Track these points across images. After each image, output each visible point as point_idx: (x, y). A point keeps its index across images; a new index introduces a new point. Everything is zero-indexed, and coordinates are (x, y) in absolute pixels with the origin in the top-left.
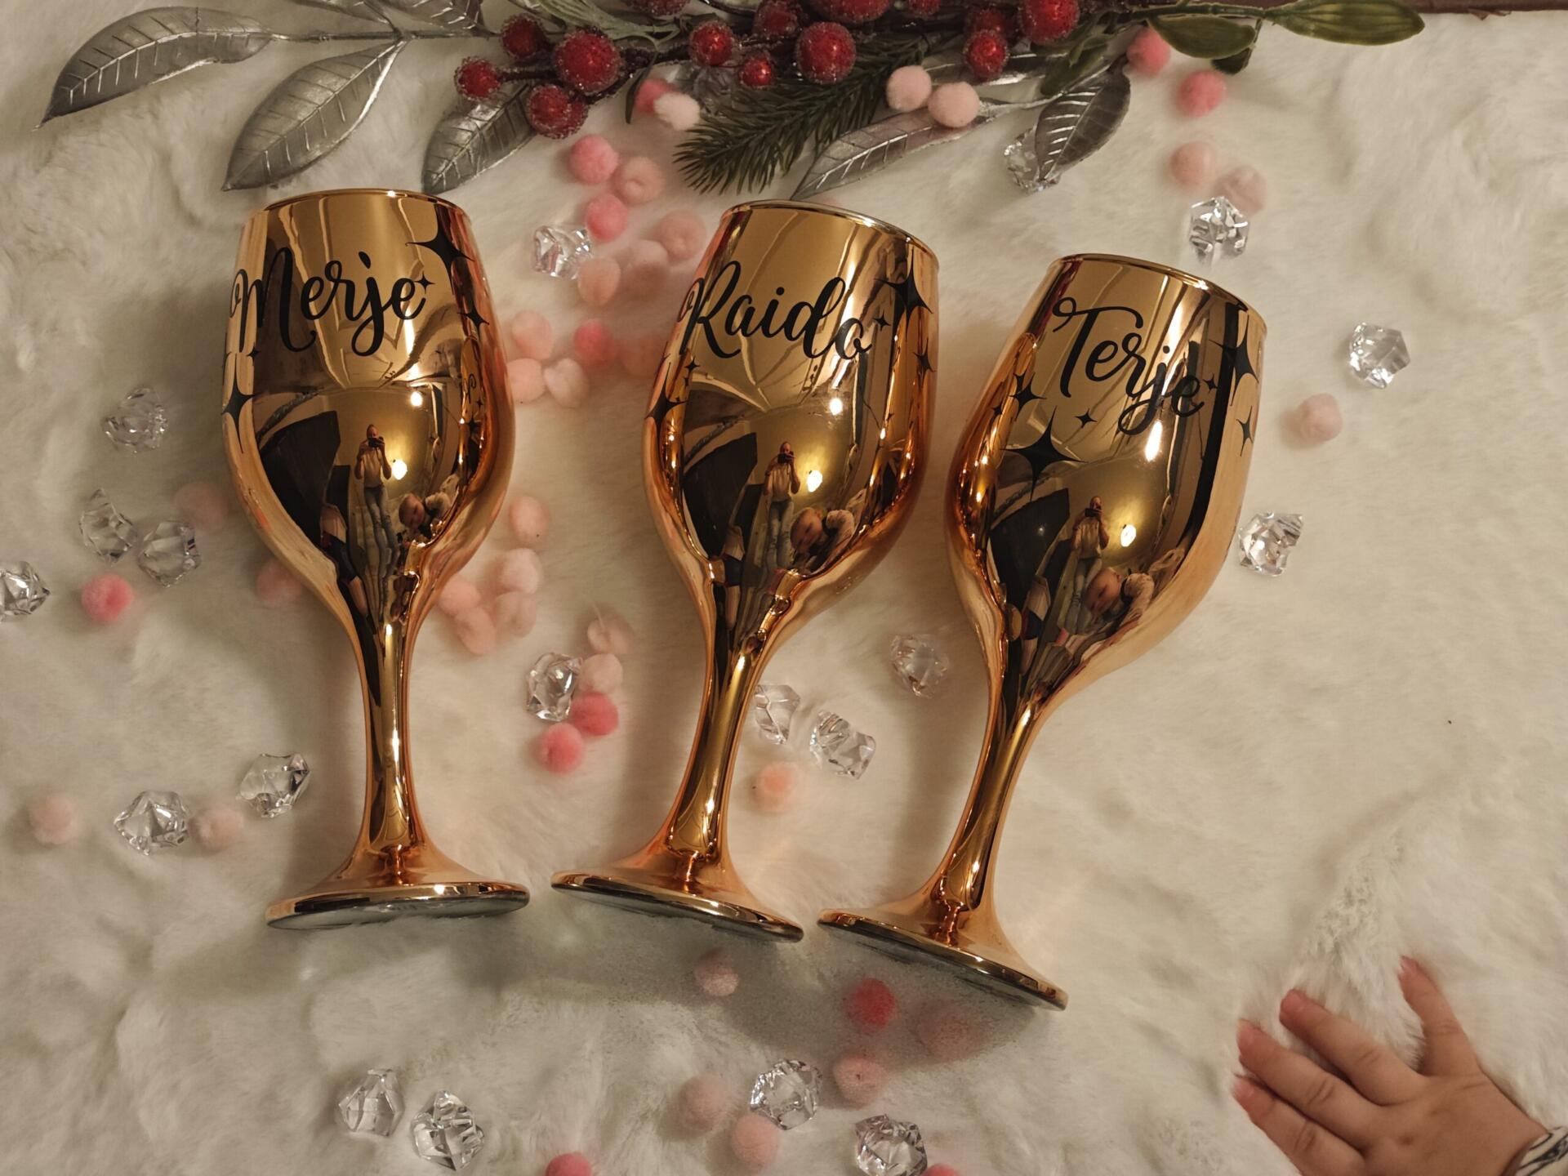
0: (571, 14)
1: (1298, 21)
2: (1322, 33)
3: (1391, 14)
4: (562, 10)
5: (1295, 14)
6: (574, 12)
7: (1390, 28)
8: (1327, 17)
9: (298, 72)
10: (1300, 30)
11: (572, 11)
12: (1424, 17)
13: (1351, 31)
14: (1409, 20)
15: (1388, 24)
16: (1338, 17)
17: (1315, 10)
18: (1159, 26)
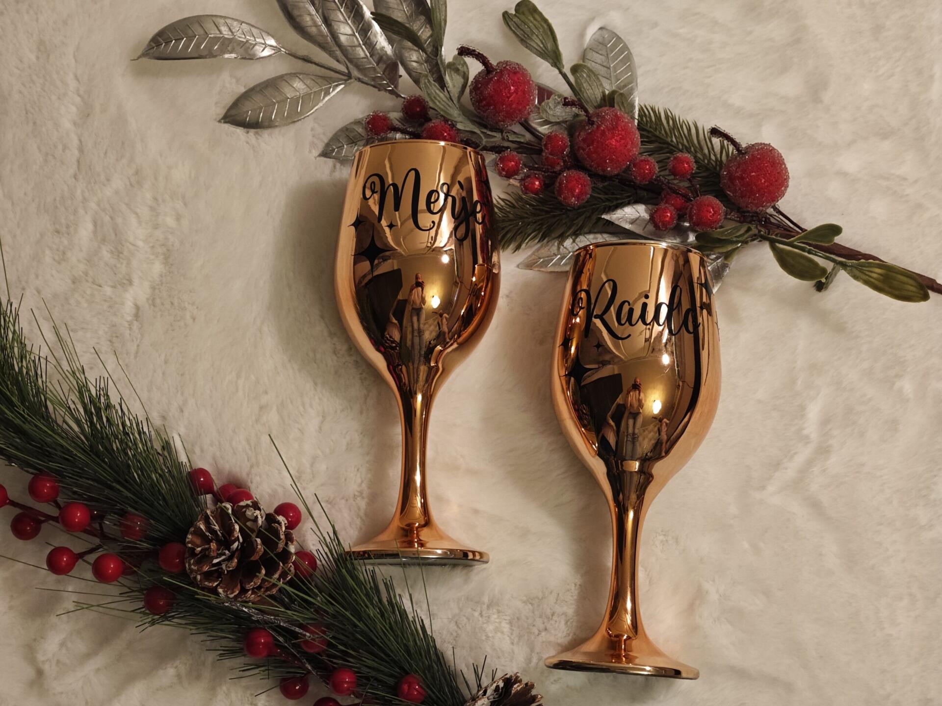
0: (442, 107)
1: (857, 273)
2: (867, 283)
3: (912, 285)
4: (438, 103)
5: (856, 268)
6: (444, 106)
7: (910, 294)
8: (875, 275)
9: (286, 74)
10: (856, 277)
11: (443, 105)
12: (931, 293)
13: (887, 288)
14: (922, 292)
15: (909, 291)
16: (881, 277)
17: (867, 269)
18: (774, 248)
